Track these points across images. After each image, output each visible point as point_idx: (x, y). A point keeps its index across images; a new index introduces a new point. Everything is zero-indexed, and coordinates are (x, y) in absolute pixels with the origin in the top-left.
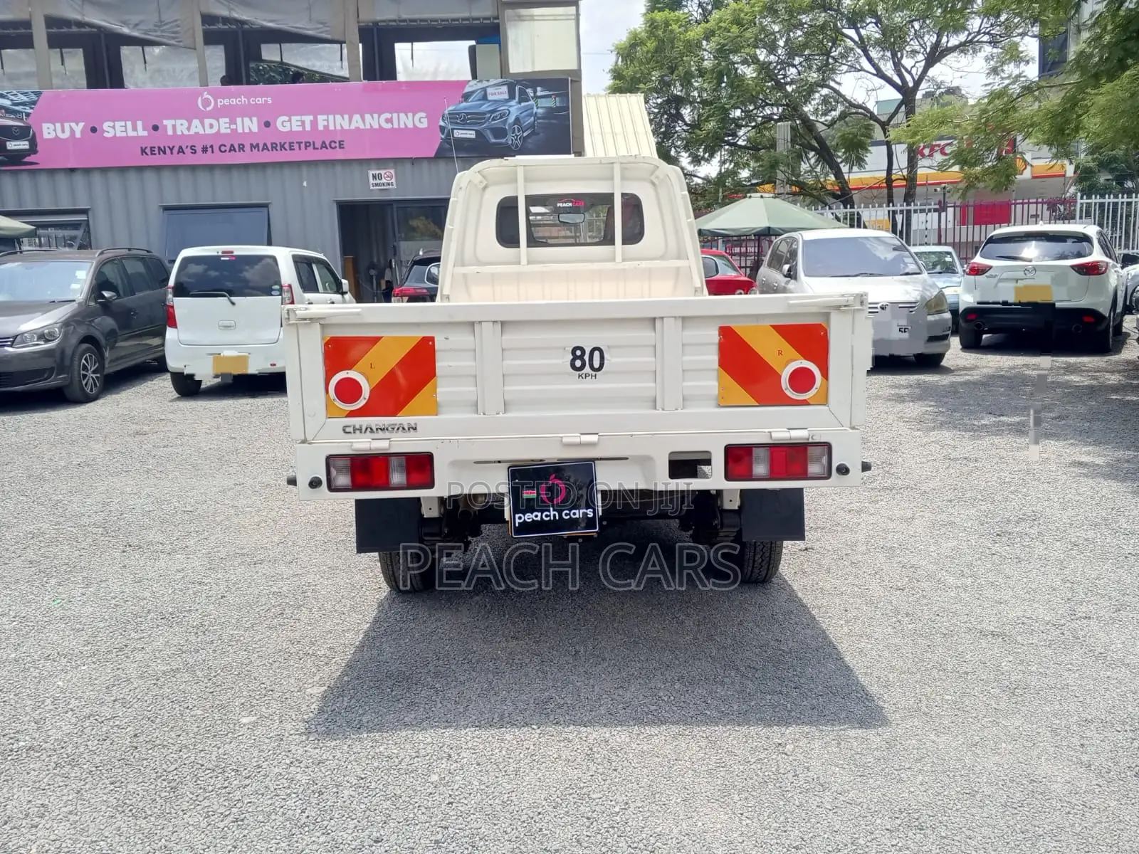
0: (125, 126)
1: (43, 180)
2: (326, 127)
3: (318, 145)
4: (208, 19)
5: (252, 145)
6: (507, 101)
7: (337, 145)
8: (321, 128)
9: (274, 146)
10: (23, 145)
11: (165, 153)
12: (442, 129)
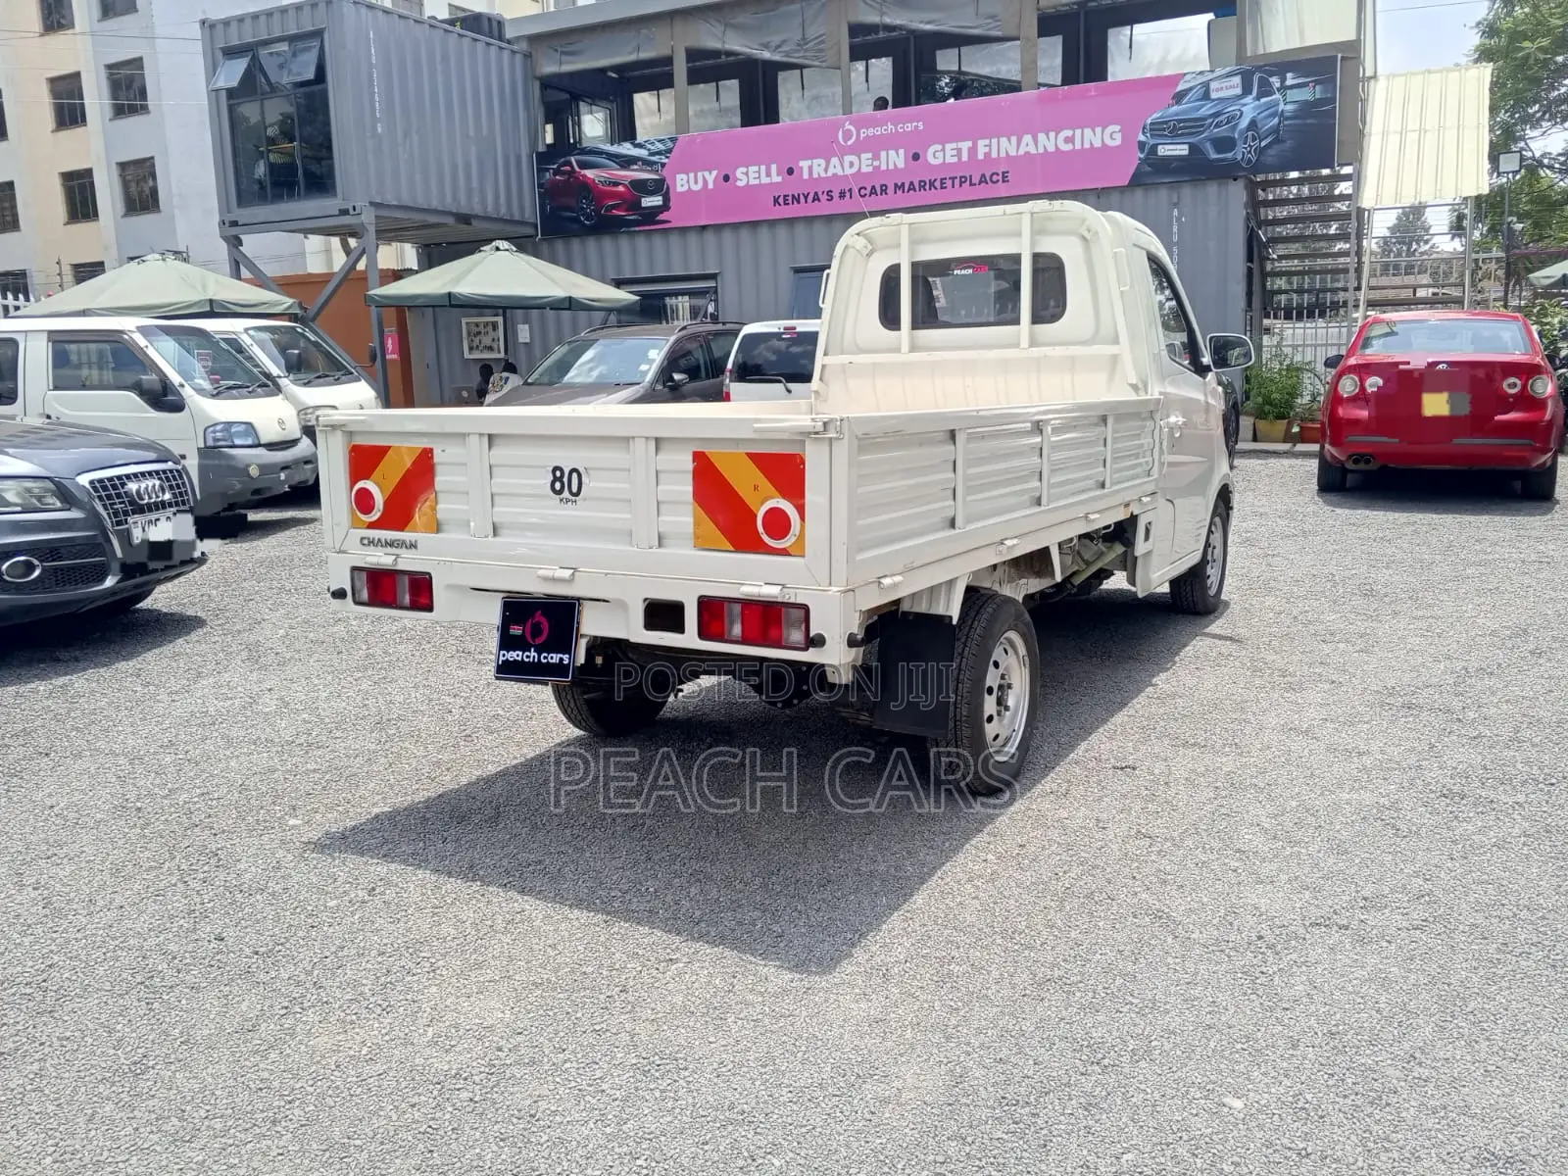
0: (759, 172)
1: (675, 240)
2: (987, 155)
3: (976, 180)
4: (855, 30)
5: (896, 185)
6: (1239, 97)
7: (1000, 178)
8: (981, 156)
9: (922, 185)
10: (654, 201)
11: (799, 202)
12: (1142, 145)
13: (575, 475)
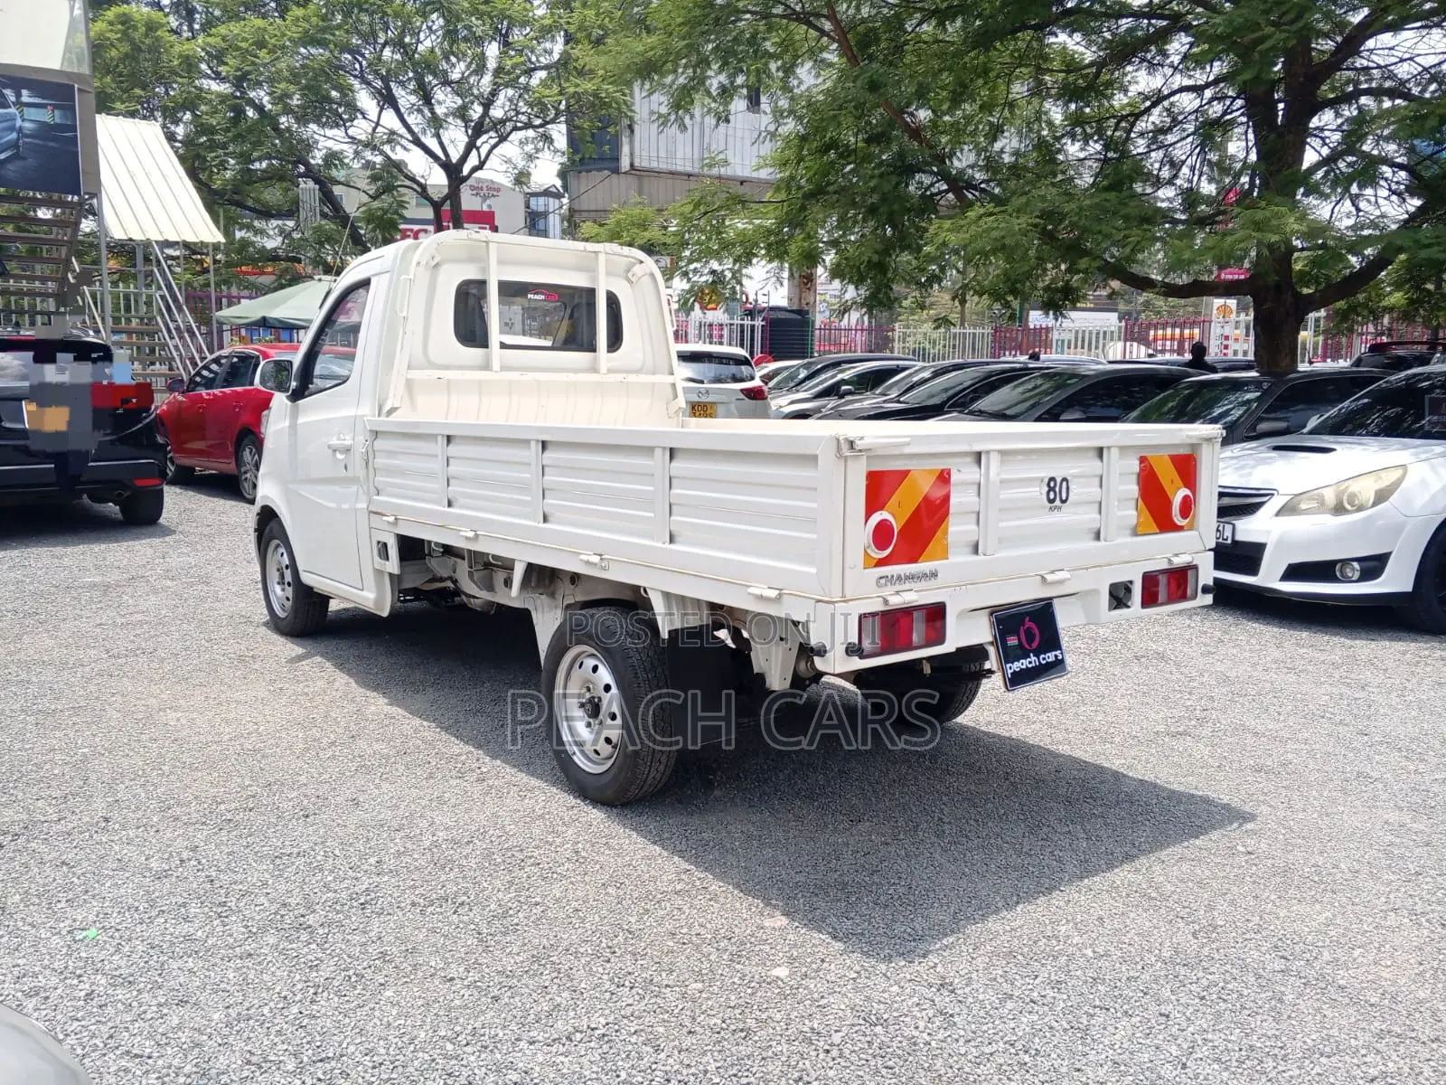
13: (1064, 483)
